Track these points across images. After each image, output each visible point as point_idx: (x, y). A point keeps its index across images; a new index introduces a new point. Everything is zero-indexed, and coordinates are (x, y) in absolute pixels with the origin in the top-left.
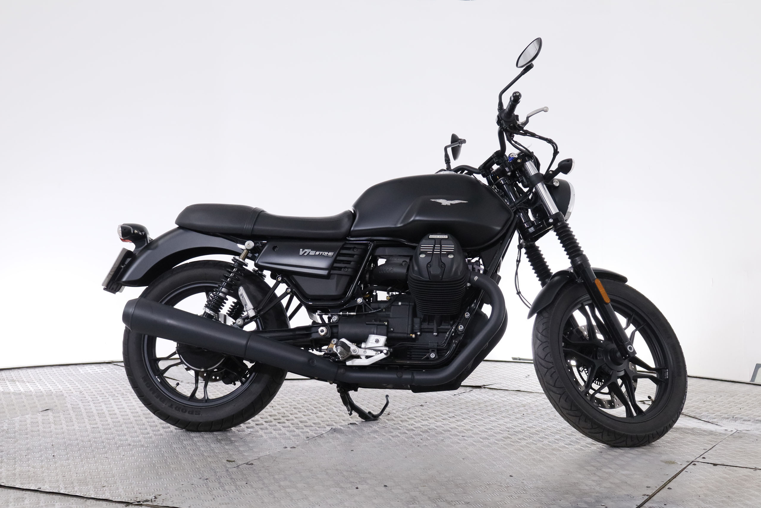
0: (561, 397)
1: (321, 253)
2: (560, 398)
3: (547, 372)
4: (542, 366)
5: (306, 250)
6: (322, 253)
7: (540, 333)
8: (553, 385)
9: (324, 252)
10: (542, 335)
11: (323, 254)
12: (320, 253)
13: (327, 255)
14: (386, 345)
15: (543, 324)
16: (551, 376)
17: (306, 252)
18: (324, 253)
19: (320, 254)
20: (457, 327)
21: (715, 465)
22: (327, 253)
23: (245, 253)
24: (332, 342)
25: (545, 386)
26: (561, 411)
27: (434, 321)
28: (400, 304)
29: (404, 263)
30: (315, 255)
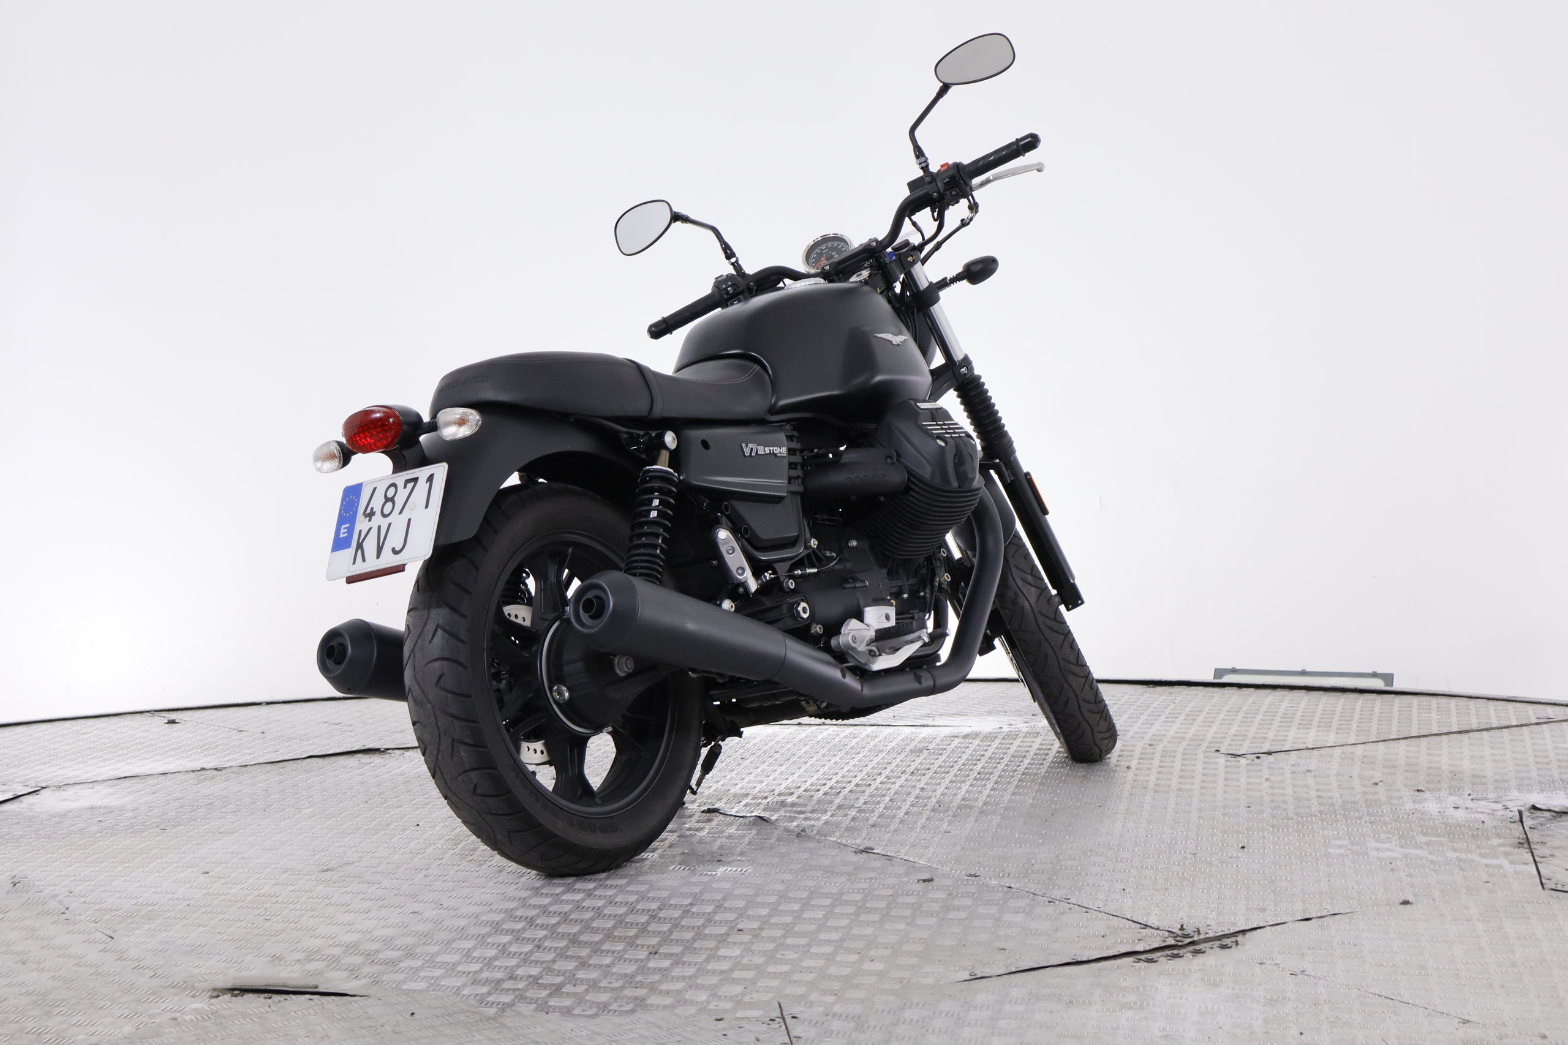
1: (771, 448)
5: (751, 446)
6: (772, 450)
9: (774, 448)
11: (774, 452)
12: (769, 450)
13: (780, 452)
17: (752, 449)
18: (775, 450)
19: (771, 452)
20: (940, 578)
21: (1269, 754)
22: (778, 449)
23: (664, 456)
24: (813, 631)
25: (1060, 668)
26: (1079, 706)
27: (901, 571)
28: (854, 543)
29: (889, 460)
30: (766, 454)
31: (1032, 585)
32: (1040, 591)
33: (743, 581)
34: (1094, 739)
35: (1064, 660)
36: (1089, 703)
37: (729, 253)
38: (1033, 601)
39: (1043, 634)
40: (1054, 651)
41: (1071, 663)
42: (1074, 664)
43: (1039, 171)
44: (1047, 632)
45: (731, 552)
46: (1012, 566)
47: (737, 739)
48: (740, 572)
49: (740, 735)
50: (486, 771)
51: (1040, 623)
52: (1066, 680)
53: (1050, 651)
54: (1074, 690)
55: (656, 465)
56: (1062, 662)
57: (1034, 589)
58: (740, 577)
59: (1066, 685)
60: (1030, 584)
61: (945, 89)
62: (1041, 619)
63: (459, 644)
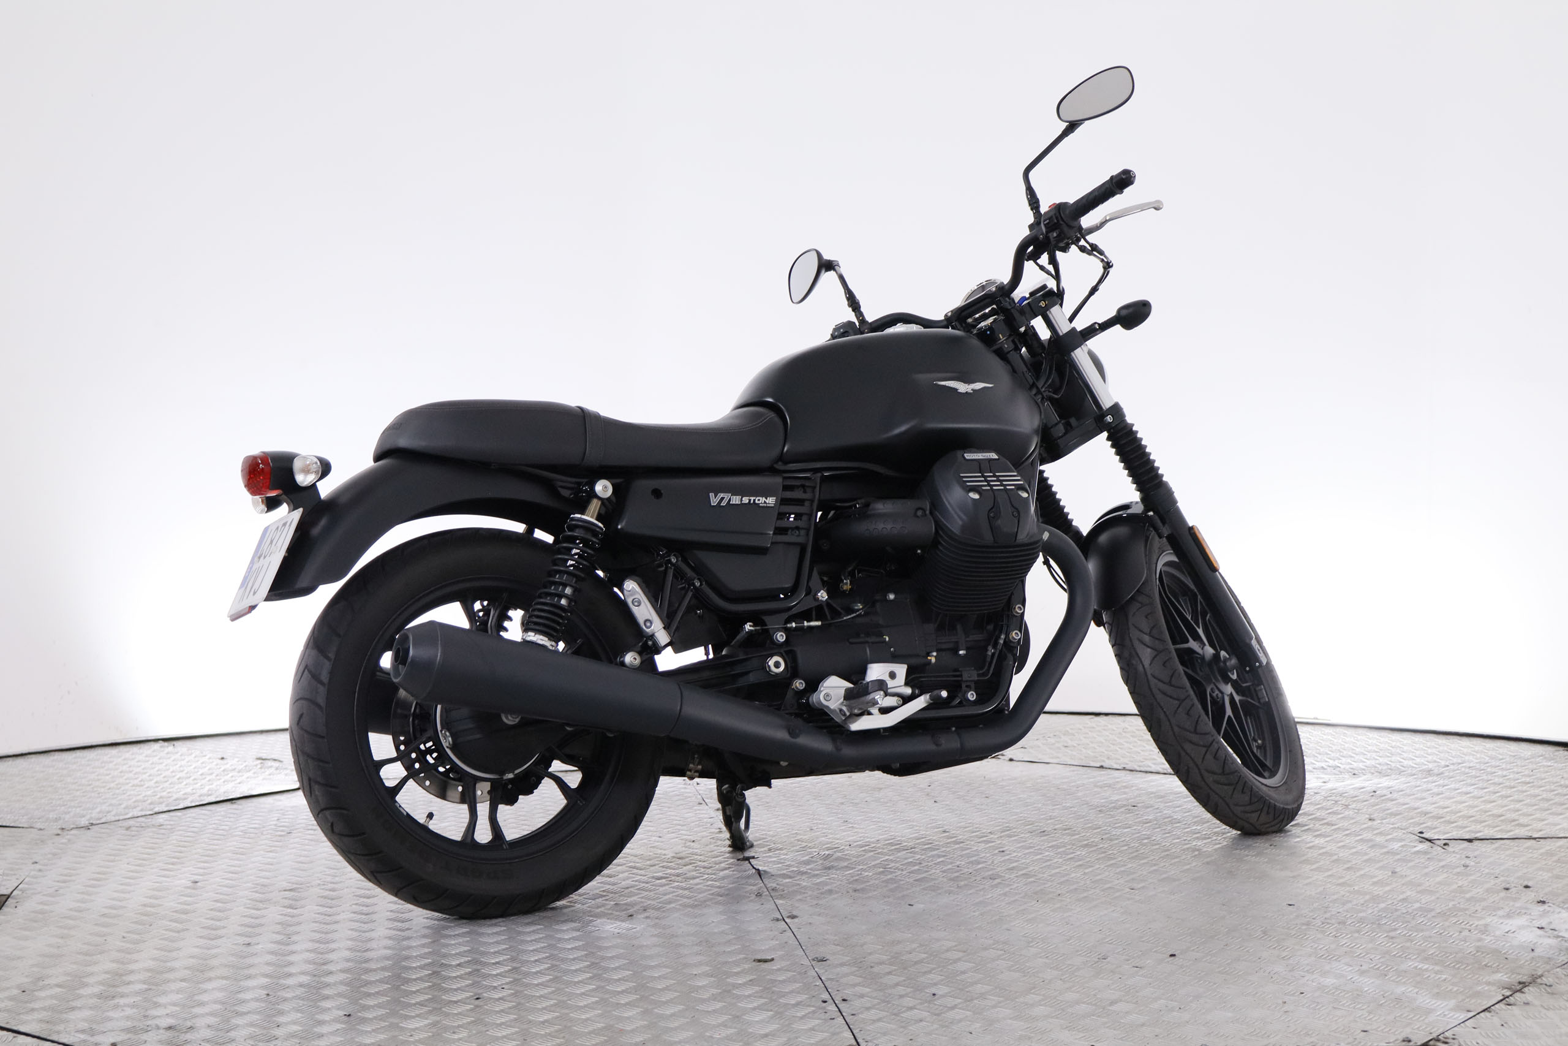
0: (1207, 750)
1: (752, 499)
2: (1206, 753)
3: (1178, 708)
4: (1168, 696)
5: (722, 495)
6: (754, 500)
7: (1146, 634)
8: (1193, 730)
9: (758, 498)
10: (1153, 637)
11: (757, 502)
12: (750, 500)
13: (765, 502)
14: (907, 684)
15: (1146, 617)
16: (1188, 714)
17: (723, 499)
18: (759, 500)
19: (752, 502)
20: (1007, 635)
21: (1470, 841)
22: (764, 499)
23: (594, 506)
24: (794, 687)
25: (1174, 735)
26: (1202, 777)
27: (959, 627)
28: (892, 597)
29: (920, 513)
30: (742, 504)
31: (1148, 647)
32: (1156, 653)
33: (651, 634)
34: (1233, 813)
35: (1179, 727)
36: (1214, 773)
37: (853, 303)
38: (1147, 663)
39: (1156, 699)
40: (1167, 716)
41: (1188, 731)
42: (1190, 732)
43: (1156, 209)
44: (1159, 696)
45: (636, 604)
46: (1130, 624)
47: (765, 788)
48: (648, 624)
49: (769, 786)
50: (339, 811)
51: (1153, 687)
52: (1182, 748)
53: (1162, 716)
54: (1193, 760)
55: (583, 514)
56: (1176, 729)
57: (1149, 650)
58: (648, 630)
59: (1183, 754)
60: (1145, 645)
61: (1072, 127)
62: (1153, 681)
63: (319, 685)
